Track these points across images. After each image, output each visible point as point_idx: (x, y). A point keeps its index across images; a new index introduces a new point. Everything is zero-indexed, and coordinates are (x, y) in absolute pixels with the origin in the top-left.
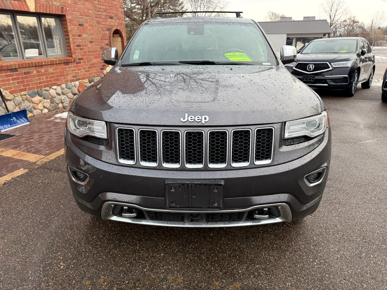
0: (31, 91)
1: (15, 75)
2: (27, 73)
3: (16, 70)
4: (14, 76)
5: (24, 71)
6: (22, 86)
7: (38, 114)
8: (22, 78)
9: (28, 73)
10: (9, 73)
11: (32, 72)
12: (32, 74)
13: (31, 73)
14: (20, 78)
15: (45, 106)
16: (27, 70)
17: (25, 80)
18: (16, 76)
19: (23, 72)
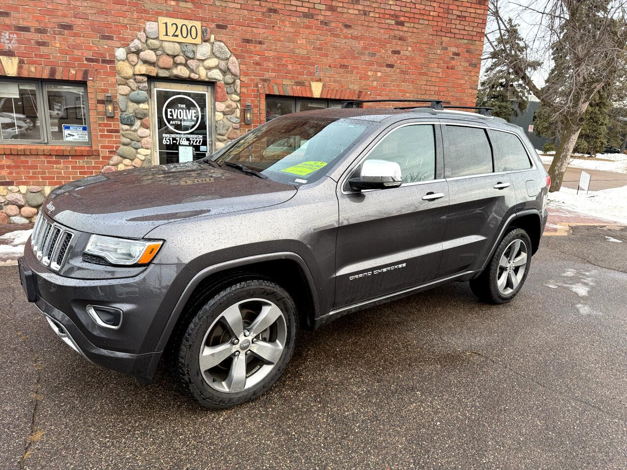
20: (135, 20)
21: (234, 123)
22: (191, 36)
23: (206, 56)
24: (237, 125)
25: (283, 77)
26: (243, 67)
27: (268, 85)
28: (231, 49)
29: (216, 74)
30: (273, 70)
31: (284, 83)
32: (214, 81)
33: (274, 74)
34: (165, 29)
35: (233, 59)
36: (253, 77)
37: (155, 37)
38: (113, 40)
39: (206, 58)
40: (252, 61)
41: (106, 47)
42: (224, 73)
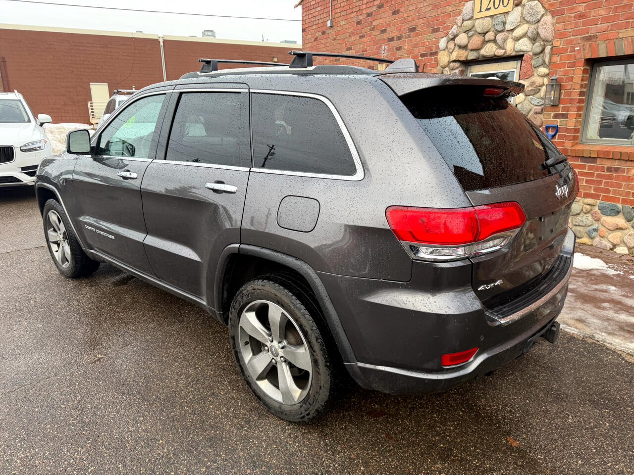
0: (607, 203)
1: (587, 168)
2: (612, 169)
3: (593, 159)
4: (585, 169)
5: (607, 164)
6: (593, 190)
7: (599, 246)
8: (598, 176)
9: (617, 170)
10: (578, 162)
11: (626, 171)
12: (625, 175)
13: (623, 171)
14: (595, 175)
15: (625, 241)
16: (616, 164)
17: (604, 181)
18: (588, 170)
19: (605, 166)
20: (457, 5)
21: (536, 105)
22: (503, 5)
23: (515, 24)
24: (538, 107)
25: (620, 27)
26: (560, 26)
27: (590, 46)
28: (546, 6)
29: (524, 45)
30: (605, 20)
31: (621, 36)
32: (522, 53)
33: (605, 25)
34: (480, 5)
35: (548, 18)
36: (573, 37)
37: (469, 17)
38: (439, 31)
39: (514, 27)
40: (573, 15)
41: (434, 40)
42: (534, 39)
